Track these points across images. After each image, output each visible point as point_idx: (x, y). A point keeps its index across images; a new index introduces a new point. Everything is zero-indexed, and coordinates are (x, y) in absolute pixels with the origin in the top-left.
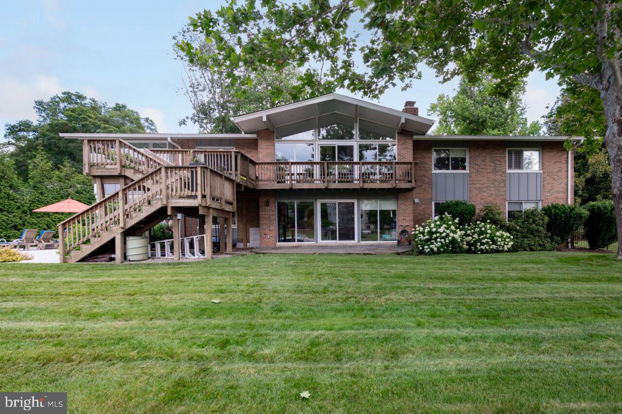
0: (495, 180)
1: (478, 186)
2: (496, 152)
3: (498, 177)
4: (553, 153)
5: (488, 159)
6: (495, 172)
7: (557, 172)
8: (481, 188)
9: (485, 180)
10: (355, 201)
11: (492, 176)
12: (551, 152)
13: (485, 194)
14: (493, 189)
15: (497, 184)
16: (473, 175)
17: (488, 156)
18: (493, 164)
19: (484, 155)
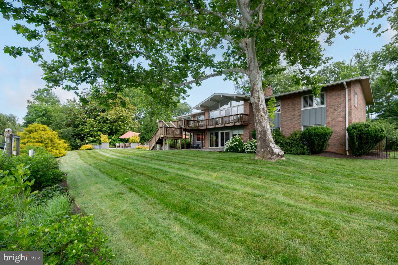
0: (295, 115)
1: (285, 119)
2: (295, 99)
3: (296, 113)
4: (334, 93)
5: (291, 104)
6: (295, 110)
7: (337, 104)
8: (287, 120)
9: (289, 116)
10: (230, 131)
11: (293, 113)
12: (332, 93)
13: (289, 123)
14: (294, 120)
15: (296, 117)
16: (283, 114)
17: (291, 102)
18: (293, 107)
19: (288, 102)
